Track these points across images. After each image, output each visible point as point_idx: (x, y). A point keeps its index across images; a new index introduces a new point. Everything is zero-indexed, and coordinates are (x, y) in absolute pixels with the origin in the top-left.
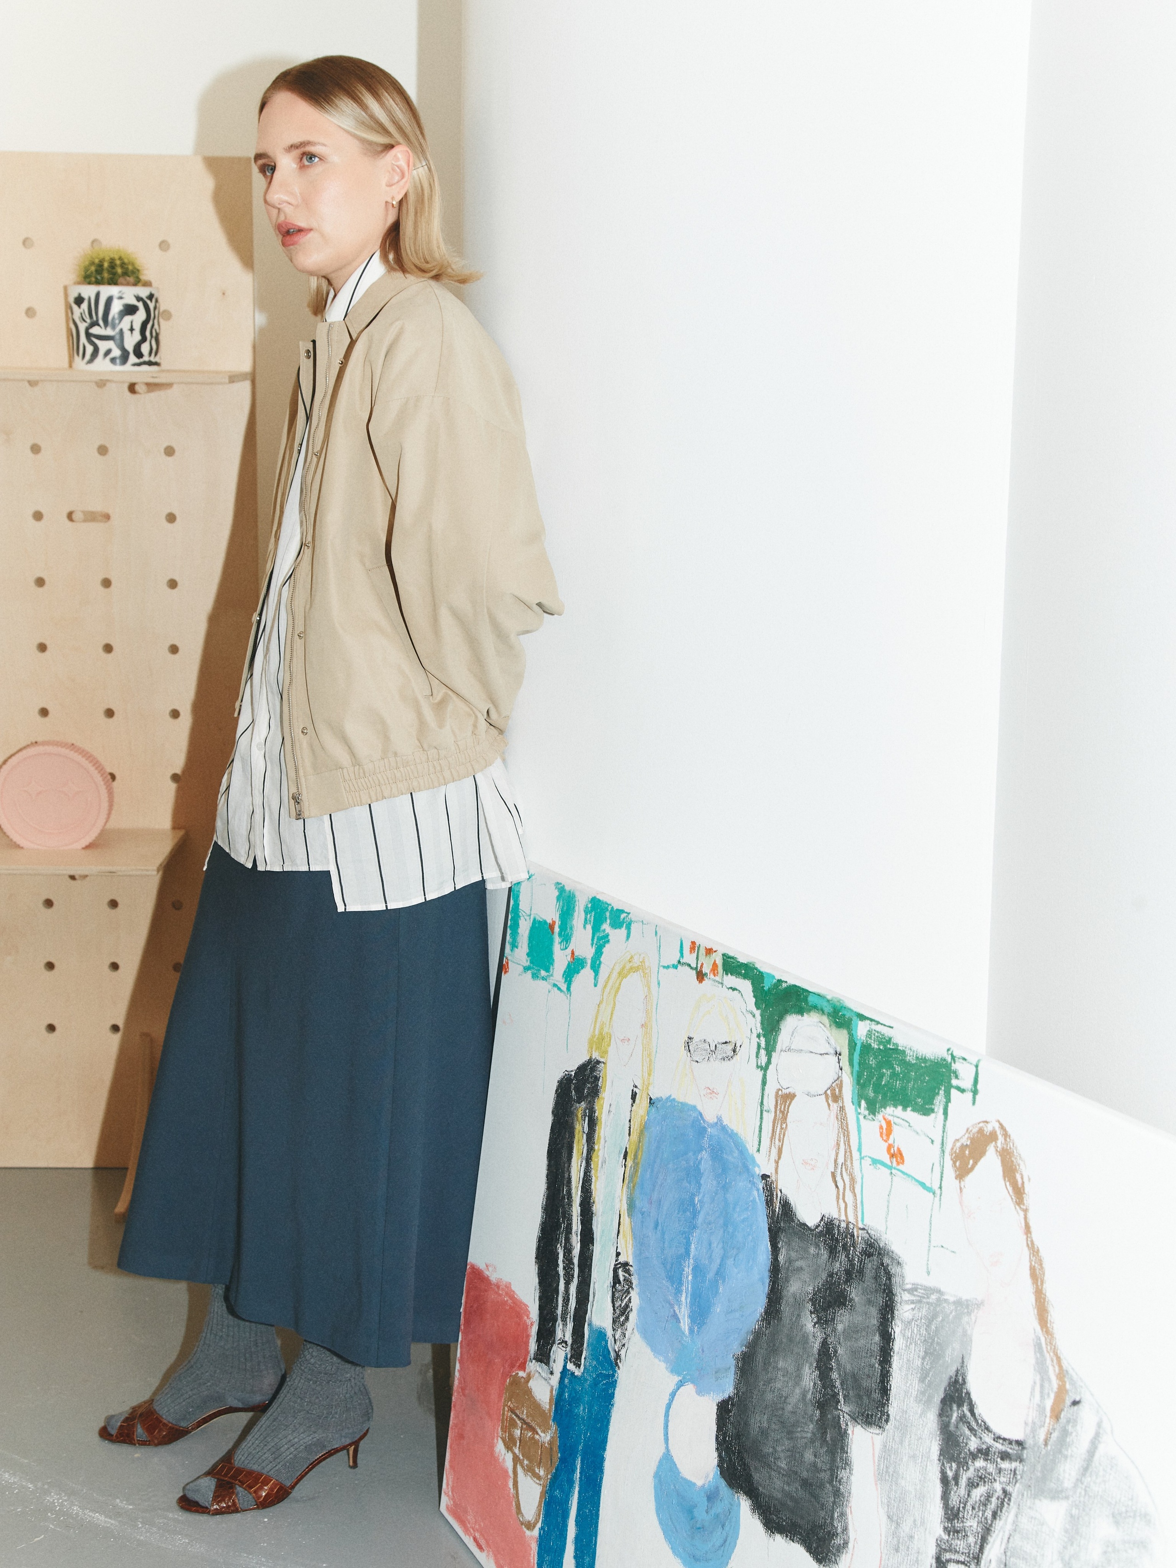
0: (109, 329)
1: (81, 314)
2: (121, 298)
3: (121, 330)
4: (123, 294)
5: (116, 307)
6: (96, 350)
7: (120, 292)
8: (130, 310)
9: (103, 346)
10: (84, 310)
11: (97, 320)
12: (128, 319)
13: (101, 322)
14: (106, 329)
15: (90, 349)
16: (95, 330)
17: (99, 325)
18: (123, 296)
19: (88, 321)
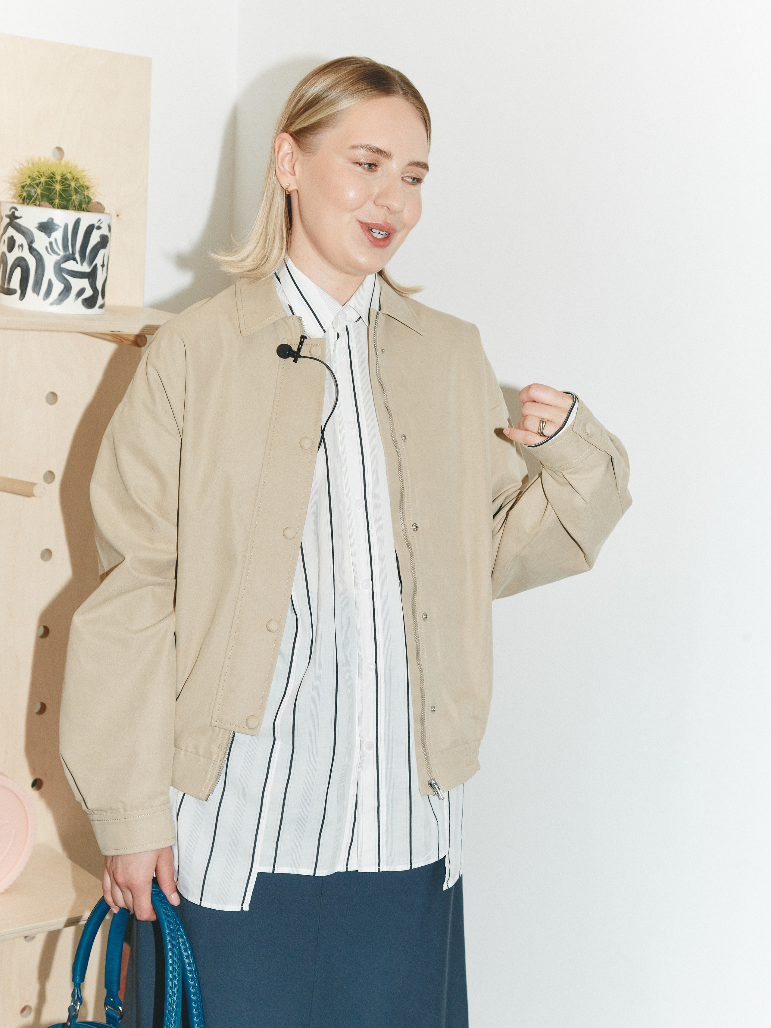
0: (85, 264)
1: (51, 244)
2: (99, 228)
3: (96, 265)
4: (101, 223)
5: (95, 239)
6: (68, 288)
7: (100, 220)
8: (104, 242)
9: (77, 284)
10: (56, 240)
11: (73, 253)
12: (102, 252)
13: (77, 256)
14: (82, 265)
15: (58, 287)
16: (70, 265)
17: (75, 259)
18: (101, 226)
19: (62, 253)
